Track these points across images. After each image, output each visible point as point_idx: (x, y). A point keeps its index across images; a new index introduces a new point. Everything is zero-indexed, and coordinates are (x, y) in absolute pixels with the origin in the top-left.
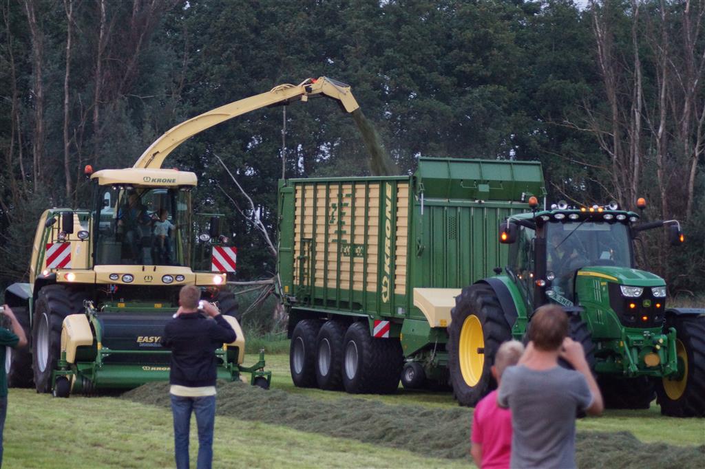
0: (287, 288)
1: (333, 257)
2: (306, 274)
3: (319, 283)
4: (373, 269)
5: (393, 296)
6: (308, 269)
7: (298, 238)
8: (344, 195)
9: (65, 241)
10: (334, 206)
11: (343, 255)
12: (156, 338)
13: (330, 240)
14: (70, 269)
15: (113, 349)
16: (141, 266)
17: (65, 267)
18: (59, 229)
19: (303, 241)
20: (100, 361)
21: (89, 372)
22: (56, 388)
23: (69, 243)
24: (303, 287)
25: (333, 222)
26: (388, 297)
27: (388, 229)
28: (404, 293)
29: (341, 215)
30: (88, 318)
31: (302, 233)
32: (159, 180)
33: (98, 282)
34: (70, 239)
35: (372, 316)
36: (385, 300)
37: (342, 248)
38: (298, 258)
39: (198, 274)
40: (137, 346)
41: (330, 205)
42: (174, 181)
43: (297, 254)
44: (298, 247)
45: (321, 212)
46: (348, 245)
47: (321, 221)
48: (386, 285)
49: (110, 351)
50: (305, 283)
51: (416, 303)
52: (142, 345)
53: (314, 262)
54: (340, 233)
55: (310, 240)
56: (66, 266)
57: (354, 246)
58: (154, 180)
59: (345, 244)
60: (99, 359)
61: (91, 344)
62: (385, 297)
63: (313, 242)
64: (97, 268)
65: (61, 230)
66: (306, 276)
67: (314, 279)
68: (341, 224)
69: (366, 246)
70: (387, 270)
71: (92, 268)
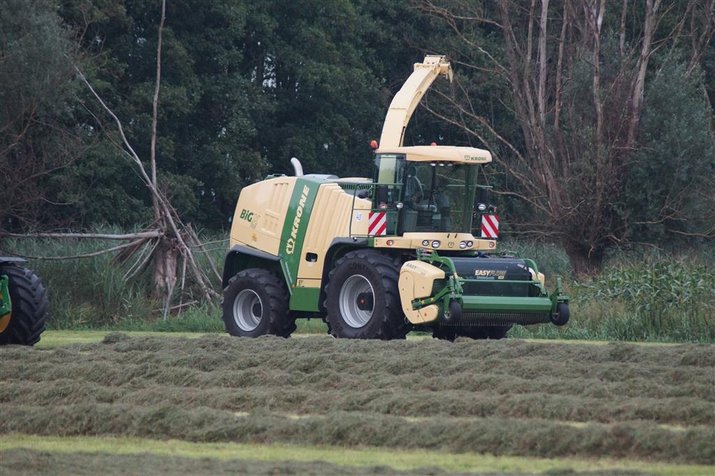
32: (476, 159)
58: (472, 158)
71: (402, 235)
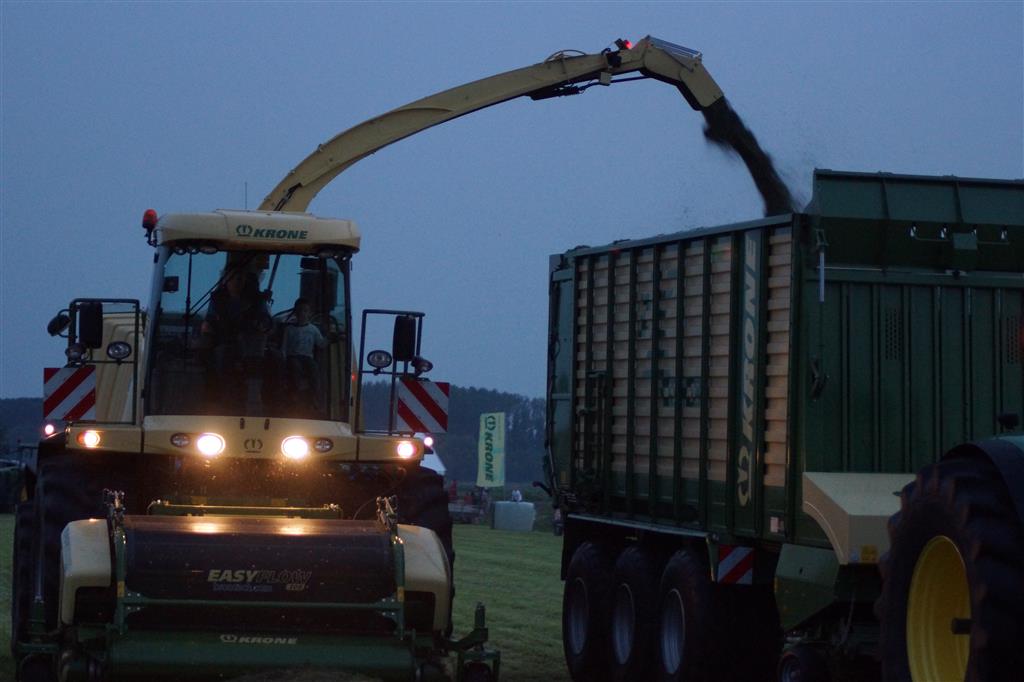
1: (644, 408)
2: (596, 445)
3: (619, 465)
4: (720, 431)
5: (760, 488)
6: (600, 434)
7: (582, 372)
8: (664, 274)
9: (84, 362)
10: (645, 301)
11: (660, 402)
12: (249, 572)
13: (639, 372)
15: (150, 596)
16: (238, 419)
17: (81, 418)
18: (72, 337)
19: (591, 378)
20: (122, 621)
21: (99, 645)
23: (92, 368)
25: (643, 334)
26: (749, 494)
27: (750, 341)
28: (782, 484)
29: (659, 315)
31: (589, 361)
33: (146, 450)
34: (95, 359)
35: (714, 537)
36: (743, 499)
37: (660, 387)
39: (365, 437)
40: (207, 590)
41: (639, 298)
43: (582, 407)
44: (581, 390)
45: (623, 314)
46: (672, 380)
47: (622, 333)
48: (745, 468)
49: (147, 600)
50: (595, 465)
51: (809, 506)
52: (220, 588)
53: (610, 420)
54: (658, 355)
55: (602, 373)
56: (84, 417)
57: (683, 382)
59: (666, 379)
60: (119, 618)
61: (107, 584)
62: (744, 493)
63: (609, 380)
64: (151, 421)
65: (76, 341)
67: (610, 457)
69: (706, 380)
70: (748, 431)
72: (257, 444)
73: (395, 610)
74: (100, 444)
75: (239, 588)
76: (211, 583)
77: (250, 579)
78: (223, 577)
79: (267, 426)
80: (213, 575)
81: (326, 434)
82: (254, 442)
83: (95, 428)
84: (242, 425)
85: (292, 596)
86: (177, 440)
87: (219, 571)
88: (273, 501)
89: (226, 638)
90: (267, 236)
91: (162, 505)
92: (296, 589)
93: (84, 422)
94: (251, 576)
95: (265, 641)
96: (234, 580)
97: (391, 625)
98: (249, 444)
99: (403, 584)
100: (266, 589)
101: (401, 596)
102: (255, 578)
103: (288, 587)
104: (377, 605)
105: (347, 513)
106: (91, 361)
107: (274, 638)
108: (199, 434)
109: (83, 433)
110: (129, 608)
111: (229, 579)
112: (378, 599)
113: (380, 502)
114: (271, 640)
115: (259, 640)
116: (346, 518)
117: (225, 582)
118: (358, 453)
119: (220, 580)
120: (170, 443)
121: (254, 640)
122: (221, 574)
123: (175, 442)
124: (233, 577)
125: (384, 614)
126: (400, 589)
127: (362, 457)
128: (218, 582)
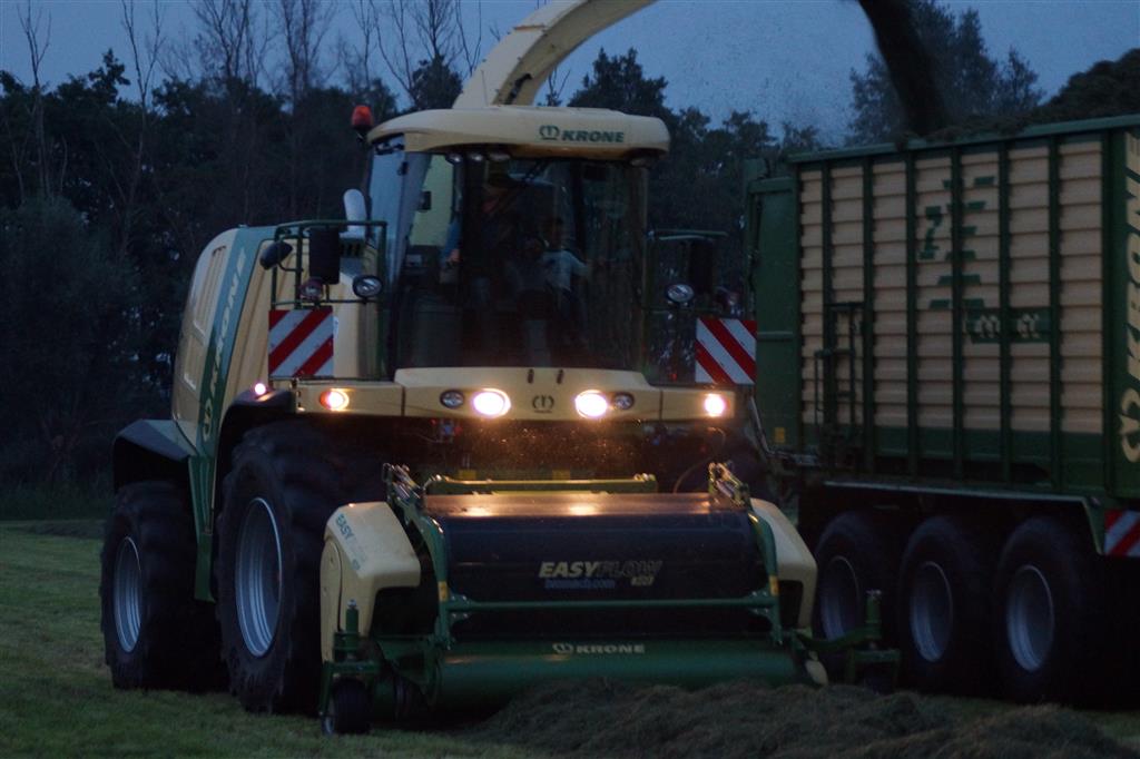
0: (780, 435)
1: (937, 346)
2: (844, 394)
3: (893, 417)
6: (852, 380)
7: (814, 303)
8: (969, 181)
9: (317, 302)
10: (934, 215)
11: (968, 339)
12: (588, 564)
13: (924, 301)
14: (331, 378)
15: (477, 600)
16: (524, 371)
17: (317, 374)
18: (299, 271)
19: (831, 311)
20: (447, 633)
21: (416, 662)
22: (332, 710)
23: (329, 310)
24: (838, 427)
25: (931, 256)
27: (1137, 259)
29: (960, 234)
30: (399, 512)
31: (828, 291)
32: (582, 135)
33: (409, 412)
34: (332, 298)
35: (1096, 500)
36: (1132, 454)
37: (965, 321)
38: (817, 355)
39: (667, 391)
40: (538, 588)
41: (921, 210)
42: (619, 137)
43: (814, 346)
44: (814, 325)
45: (892, 231)
46: (988, 312)
47: (892, 254)
48: (1134, 415)
49: (474, 604)
50: (844, 416)
52: (553, 585)
53: (871, 361)
54: (959, 282)
55: (853, 306)
56: (321, 372)
57: (1008, 313)
58: (568, 135)
59: (978, 309)
60: (442, 628)
61: (415, 583)
62: (1133, 446)
63: (866, 311)
64: (404, 377)
65: (305, 276)
66: (846, 399)
67: (871, 407)
68: (959, 257)
69: (1055, 310)
70: (1136, 371)
71: (391, 378)
72: (548, 402)
73: (769, 606)
74: (349, 407)
75: (576, 584)
76: (544, 579)
77: (589, 574)
78: (558, 571)
79: (559, 380)
80: (545, 569)
81: (625, 388)
82: (543, 399)
83: (342, 386)
84: (530, 379)
85: (638, 593)
86: (448, 399)
87: (552, 564)
88: (555, 473)
89: (559, 648)
90: (578, 139)
91: (443, 482)
92: (644, 584)
93: (320, 378)
94: (590, 568)
95: (607, 650)
96: (571, 575)
97: (764, 624)
98: (539, 401)
99: (776, 572)
100: (609, 584)
101: (773, 588)
102: (596, 570)
103: (634, 581)
104: (745, 601)
105: (663, 486)
106: (328, 300)
107: (617, 645)
108: (475, 391)
109: (327, 392)
110: (454, 615)
111: (565, 573)
112: (747, 592)
113: (715, 470)
114: (615, 649)
115: (600, 650)
116: (660, 491)
117: (560, 577)
118: (661, 410)
119: (555, 575)
120: (439, 404)
121: (593, 649)
122: (554, 568)
123: (446, 401)
124: (570, 571)
125: (756, 611)
126: (772, 579)
127: (666, 415)
128: (551, 579)
